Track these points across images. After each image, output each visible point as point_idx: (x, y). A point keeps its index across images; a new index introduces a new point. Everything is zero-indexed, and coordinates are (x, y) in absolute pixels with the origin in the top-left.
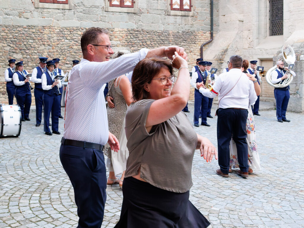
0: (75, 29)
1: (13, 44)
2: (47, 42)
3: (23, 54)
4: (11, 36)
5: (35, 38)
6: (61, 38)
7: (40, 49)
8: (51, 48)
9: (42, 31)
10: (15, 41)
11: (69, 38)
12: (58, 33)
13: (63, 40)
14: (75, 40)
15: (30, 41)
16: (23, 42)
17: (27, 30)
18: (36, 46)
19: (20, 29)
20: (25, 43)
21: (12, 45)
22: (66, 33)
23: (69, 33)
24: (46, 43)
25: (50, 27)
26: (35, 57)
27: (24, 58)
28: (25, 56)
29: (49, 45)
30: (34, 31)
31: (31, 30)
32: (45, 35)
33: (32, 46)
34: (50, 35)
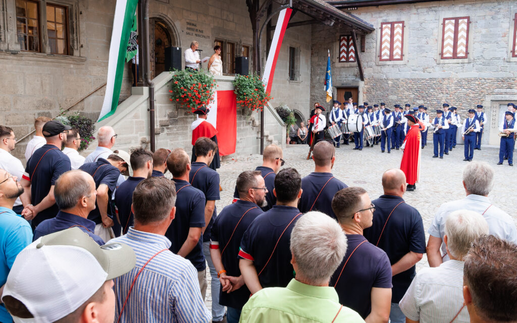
0: (473, 79)
1: (417, 93)
2: (446, 91)
3: (424, 101)
4: (416, 87)
5: (435, 88)
6: (459, 88)
7: (438, 96)
8: (449, 96)
9: (442, 82)
10: (418, 90)
11: (466, 87)
12: (456, 84)
13: (460, 89)
14: (472, 89)
15: (431, 90)
16: (425, 91)
17: (428, 81)
18: (436, 94)
19: (423, 81)
20: (427, 92)
21: (416, 94)
22: (464, 83)
23: (467, 83)
24: (444, 92)
25: (449, 79)
26: (434, 103)
27: (425, 103)
28: (426, 102)
29: (447, 93)
30: (435, 82)
31: (432, 82)
32: (445, 86)
33: (432, 94)
34: (448, 85)
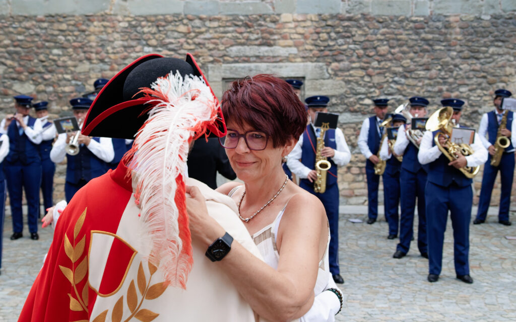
0: (170, 18)
1: (13, 59)
2: (97, 53)
3: (36, 84)
4: (7, 42)
5: (66, 44)
6: (134, 43)
7: (78, 70)
8: (107, 67)
9: (84, 27)
10: (17, 53)
11: (154, 42)
12: (124, 32)
13: (138, 48)
14: (171, 46)
15: (55, 51)
16: (37, 54)
17: (45, 25)
18: (70, 63)
19: (28, 24)
20: (42, 57)
21: (9, 62)
22: (146, 30)
23: (154, 30)
24: (93, 56)
25: (104, 18)
26: (67, 89)
27: (39, 92)
28: (42, 87)
29: (102, 61)
30: (64, 26)
31: (56, 26)
32: (93, 38)
33: (60, 63)
34: (104, 37)
